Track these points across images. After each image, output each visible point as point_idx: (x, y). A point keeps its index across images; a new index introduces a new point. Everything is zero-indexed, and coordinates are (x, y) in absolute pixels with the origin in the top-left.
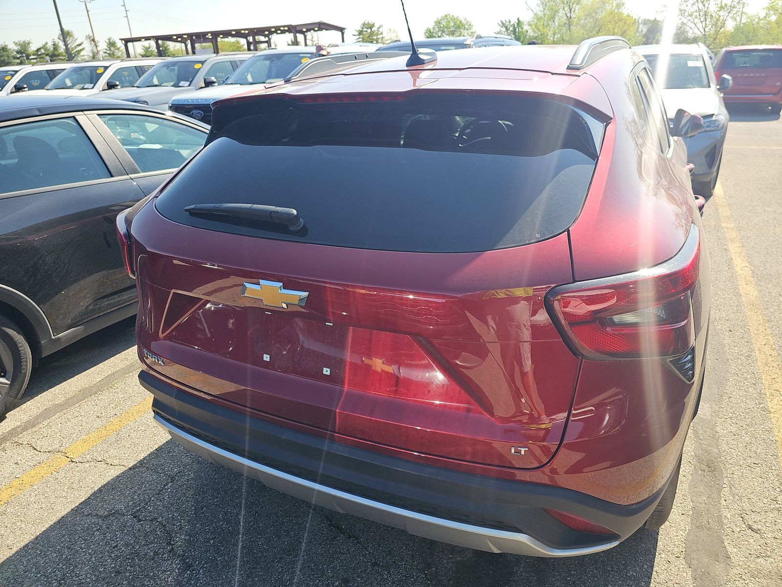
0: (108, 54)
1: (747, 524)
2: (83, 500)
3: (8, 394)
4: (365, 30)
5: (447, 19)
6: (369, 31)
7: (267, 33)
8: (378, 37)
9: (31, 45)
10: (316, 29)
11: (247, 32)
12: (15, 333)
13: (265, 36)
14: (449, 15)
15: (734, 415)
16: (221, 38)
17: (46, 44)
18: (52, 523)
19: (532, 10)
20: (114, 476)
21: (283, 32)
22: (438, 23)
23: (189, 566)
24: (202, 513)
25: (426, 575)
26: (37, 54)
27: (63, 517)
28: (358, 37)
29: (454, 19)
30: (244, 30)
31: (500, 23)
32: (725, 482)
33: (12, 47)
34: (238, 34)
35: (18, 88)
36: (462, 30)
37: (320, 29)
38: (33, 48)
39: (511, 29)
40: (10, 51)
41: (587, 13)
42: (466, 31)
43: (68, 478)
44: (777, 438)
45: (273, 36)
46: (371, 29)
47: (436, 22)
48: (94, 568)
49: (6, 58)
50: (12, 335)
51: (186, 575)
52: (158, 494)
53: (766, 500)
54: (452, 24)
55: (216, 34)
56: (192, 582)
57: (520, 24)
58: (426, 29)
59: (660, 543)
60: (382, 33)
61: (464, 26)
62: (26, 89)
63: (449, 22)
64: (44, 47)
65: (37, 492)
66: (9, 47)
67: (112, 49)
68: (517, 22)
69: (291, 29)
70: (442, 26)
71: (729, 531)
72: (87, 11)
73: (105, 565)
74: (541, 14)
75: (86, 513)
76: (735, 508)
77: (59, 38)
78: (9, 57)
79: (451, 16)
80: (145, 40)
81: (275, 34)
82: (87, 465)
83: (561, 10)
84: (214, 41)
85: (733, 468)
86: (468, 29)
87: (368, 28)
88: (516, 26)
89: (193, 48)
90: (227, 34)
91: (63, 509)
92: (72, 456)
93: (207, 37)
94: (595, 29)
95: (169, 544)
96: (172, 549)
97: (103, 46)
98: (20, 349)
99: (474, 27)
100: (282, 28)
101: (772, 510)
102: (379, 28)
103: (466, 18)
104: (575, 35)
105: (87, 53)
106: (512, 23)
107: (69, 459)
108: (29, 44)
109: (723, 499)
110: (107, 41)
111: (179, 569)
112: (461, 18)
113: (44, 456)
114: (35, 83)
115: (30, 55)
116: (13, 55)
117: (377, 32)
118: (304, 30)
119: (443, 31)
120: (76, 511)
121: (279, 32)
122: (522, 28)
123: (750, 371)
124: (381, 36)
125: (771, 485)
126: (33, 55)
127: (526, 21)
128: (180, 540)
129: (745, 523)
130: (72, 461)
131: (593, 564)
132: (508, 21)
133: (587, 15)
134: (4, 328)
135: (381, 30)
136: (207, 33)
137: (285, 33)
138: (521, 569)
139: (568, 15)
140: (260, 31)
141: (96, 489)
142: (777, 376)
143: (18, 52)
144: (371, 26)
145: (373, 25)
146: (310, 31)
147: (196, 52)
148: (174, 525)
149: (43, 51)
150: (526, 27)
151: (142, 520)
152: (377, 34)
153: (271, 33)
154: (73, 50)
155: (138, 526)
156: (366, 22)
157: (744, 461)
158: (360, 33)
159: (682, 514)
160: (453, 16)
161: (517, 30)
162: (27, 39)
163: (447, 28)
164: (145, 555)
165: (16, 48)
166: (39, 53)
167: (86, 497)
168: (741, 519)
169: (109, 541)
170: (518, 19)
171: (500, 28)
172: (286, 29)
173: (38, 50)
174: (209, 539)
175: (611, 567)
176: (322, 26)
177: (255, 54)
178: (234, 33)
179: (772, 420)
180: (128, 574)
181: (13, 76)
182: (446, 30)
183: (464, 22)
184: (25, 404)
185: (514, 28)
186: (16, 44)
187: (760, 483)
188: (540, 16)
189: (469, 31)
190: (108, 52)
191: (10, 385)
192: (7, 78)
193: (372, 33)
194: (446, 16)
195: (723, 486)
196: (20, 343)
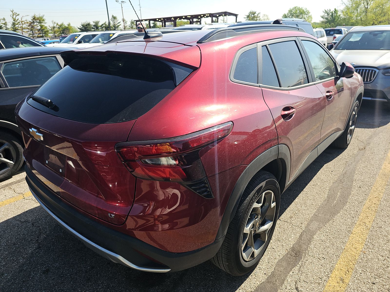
0: (131, 27)
1: (296, 286)
2: (19, 214)
3: (13, 168)
4: (250, 15)
5: (296, 9)
6: (253, 15)
7: (199, 17)
8: (257, 19)
9: (99, 23)
10: (223, 15)
11: (190, 17)
12: (18, 143)
13: (199, 19)
14: (297, 7)
15: (329, 231)
16: (179, 20)
17: (106, 22)
18: (4, 221)
19: (345, 4)
20: (35, 207)
21: (207, 17)
22: (290, 11)
23: (39, 248)
24: (57, 228)
25: (126, 273)
26: (102, 27)
27: (9, 219)
28: (246, 19)
29: (299, 9)
30: (189, 16)
31: (324, 11)
32: (299, 263)
33: (92, 24)
34: (186, 18)
35: (80, 42)
36: (303, 15)
37: (225, 15)
38: (100, 24)
39: (331, 14)
40: (91, 25)
41: (378, 5)
42: (305, 15)
43: (19, 205)
44: (346, 248)
45: (202, 19)
46: (254, 15)
47: (289, 11)
48: (7, 241)
49: (89, 28)
50: (16, 144)
51: (36, 251)
52: (46, 217)
53: (316, 277)
54: (298, 12)
55: (176, 18)
56: (37, 254)
57: (336, 12)
58: (283, 14)
59: (243, 285)
60: (259, 17)
61: (304, 12)
62: (83, 43)
63: (297, 11)
64: (105, 24)
65: (5, 208)
66: (91, 24)
67: (133, 25)
68: (334, 10)
69: (211, 15)
70: (292, 13)
71: (284, 288)
72: (122, 8)
73: (12, 240)
74: (350, 6)
75: (17, 219)
76: (296, 277)
77: (111, 20)
78: (90, 28)
79: (298, 7)
80: (145, 21)
81: (203, 18)
82: (28, 201)
83: (362, 4)
84: (174, 21)
85: (309, 258)
86: (307, 14)
87: (252, 14)
88: (333, 13)
89: (165, 24)
90: (181, 18)
91: (10, 216)
92: (25, 196)
93: (172, 19)
94: (382, 14)
95: (38, 237)
96: (38, 240)
97: (129, 24)
98: (19, 150)
99: (310, 13)
100: (206, 15)
101: (316, 283)
102: (258, 14)
103: (307, 8)
104: (369, 18)
105: (121, 27)
106: (331, 11)
107: (24, 197)
108: (99, 22)
109: (292, 271)
110: (131, 21)
111: (35, 248)
112: (303, 9)
113: (16, 195)
114: (87, 40)
115: (99, 27)
116: (92, 27)
117: (257, 16)
118: (218, 16)
119: (293, 16)
120: (15, 218)
121: (205, 17)
122: (337, 14)
123: (356, 210)
124: (259, 18)
125: (325, 270)
126: (100, 27)
127: (340, 10)
128: (43, 236)
129: (295, 286)
130: (24, 198)
131: (204, 286)
132: (329, 10)
133: (377, 7)
134: (13, 141)
135: (259, 15)
136: (172, 17)
137: (208, 17)
138: (169, 280)
139: (366, 7)
140: (196, 16)
141: (26, 211)
142: (371, 215)
143: (94, 26)
144: (254, 13)
145: (255, 13)
146: (220, 16)
147: (166, 26)
148: (44, 230)
149: (104, 25)
150: (339, 13)
151: (34, 226)
152: (257, 17)
153: (201, 17)
154: (116, 25)
155: (31, 228)
156: (252, 11)
157: (318, 255)
158: (248, 16)
159: (265, 274)
160: (299, 7)
161: (334, 15)
162: (98, 20)
163: (295, 14)
164: (27, 240)
165: (94, 24)
166: (103, 26)
167: (21, 213)
168: (295, 283)
169: (19, 232)
170: (335, 9)
171: (324, 14)
172: (208, 15)
173: (102, 25)
174: (53, 239)
175: (211, 289)
176: (226, 14)
177: (174, 28)
178: (184, 17)
179: (350, 238)
180: (17, 246)
181: (78, 37)
182: (294, 15)
183: (305, 11)
184: (21, 173)
185: (332, 14)
186: (94, 22)
187: (319, 268)
188: (349, 7)
189: (307, 15)
190: (131, 26)
191: (14, 164)
192: (76, 38)
193: (254, 17)
194: (295, 7)
195: (297, 265)
196: (19, 148)
